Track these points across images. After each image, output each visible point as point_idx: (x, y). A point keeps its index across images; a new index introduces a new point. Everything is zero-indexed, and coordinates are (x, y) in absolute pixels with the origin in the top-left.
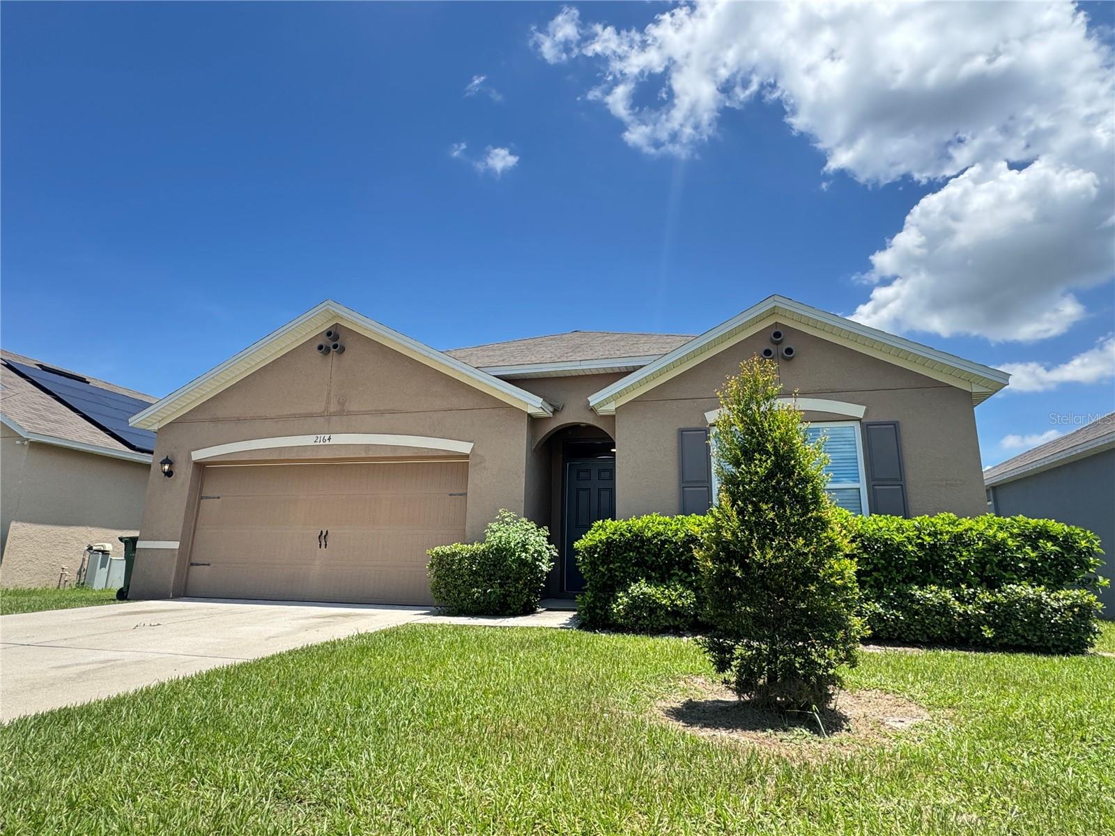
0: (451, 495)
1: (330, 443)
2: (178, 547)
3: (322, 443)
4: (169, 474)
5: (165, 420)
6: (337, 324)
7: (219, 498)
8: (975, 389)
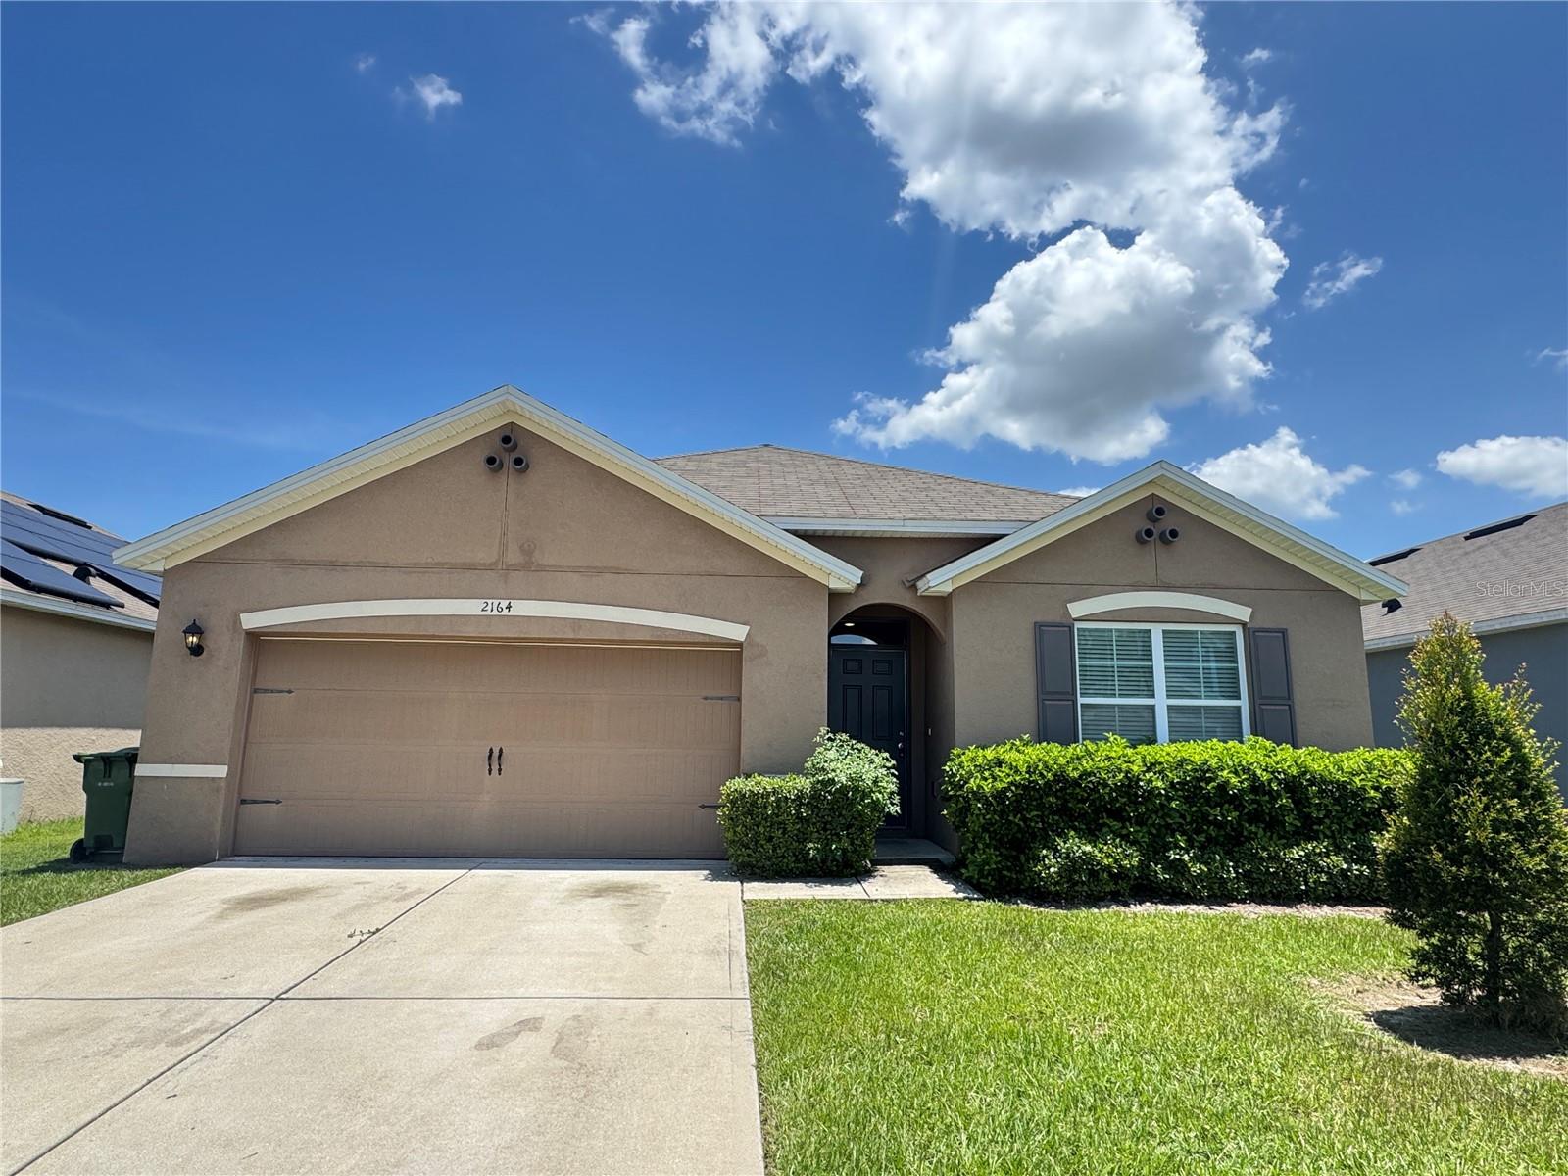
0: (706, 698)
1: (509, 614)
2: (225, 776)
3: (495, 612)
4: (197, 650)
5: (178, 555)
6: (512, 423)
7: (290, 692)
8: (1364, 596)
